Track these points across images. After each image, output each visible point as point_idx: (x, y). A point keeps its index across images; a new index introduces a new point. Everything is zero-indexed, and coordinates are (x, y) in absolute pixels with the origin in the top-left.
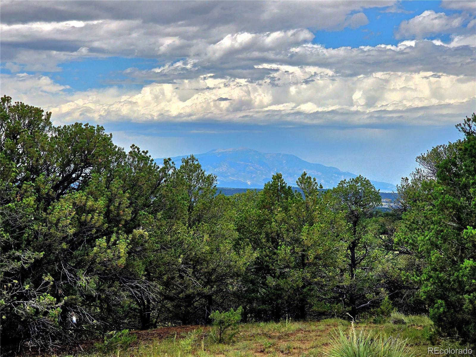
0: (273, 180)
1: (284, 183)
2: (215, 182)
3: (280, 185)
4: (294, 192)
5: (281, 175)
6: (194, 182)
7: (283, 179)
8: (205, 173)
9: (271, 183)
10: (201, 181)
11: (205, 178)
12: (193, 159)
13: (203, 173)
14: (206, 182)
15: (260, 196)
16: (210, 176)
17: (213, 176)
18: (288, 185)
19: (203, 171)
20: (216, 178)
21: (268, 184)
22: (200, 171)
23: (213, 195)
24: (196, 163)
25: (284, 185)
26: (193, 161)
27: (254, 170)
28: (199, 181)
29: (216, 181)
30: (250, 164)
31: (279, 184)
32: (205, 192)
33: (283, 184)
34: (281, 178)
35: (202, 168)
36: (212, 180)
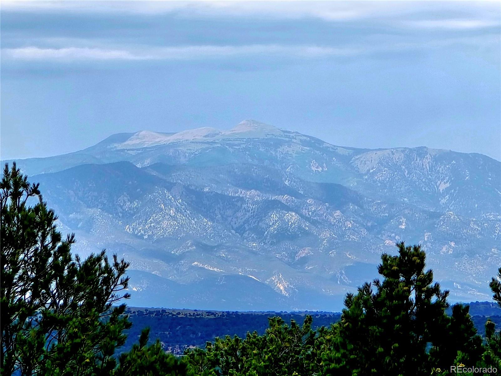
0: (382, 279)
1: (436, 290)
2: (118, 291)
3: (418, 298)
4: (481, 334)
5: (422, 256)
6: (23, 292)
7: (430, 273)
8: (74, 250)
9: (375, 291)
10: (53, 286)
11: (73, 271)
12: (17, 185)
13: (64, 249)
14: (79, 289)
15: (326, 353)
16: (93, 261)
17: (111, 262)
18: (451, 301)
19: (64, 238)
20: (122, 270)
21: (360, 297)
22: (49, 239)
23: (109, 351)
24: (31, 202)
25: (434, 299)
26: (16, 196)
27: (306, 225)
28: (46, 285)
29: (125, 283)
30: (284, 198)
31: (413, 296)
32: (73, 336)
33: (429, 295)
34: (422, 265)
35: (59, 226)
36: (106, 281)
